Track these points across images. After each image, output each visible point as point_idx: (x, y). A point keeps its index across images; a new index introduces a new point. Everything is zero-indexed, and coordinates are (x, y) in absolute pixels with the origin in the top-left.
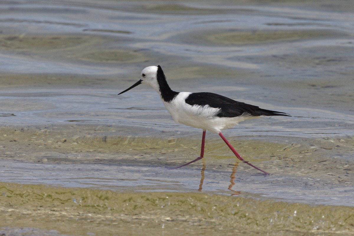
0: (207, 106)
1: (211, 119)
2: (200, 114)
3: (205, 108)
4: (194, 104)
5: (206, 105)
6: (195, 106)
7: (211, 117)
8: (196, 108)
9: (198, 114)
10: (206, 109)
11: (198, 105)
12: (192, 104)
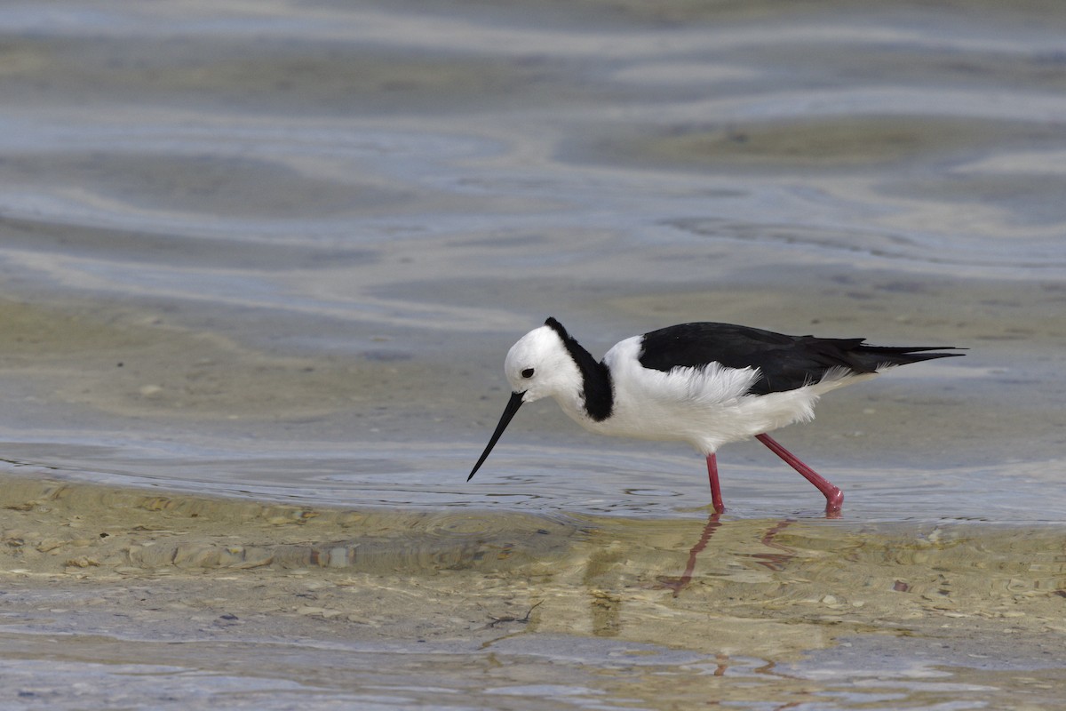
0: (713, 365)
1: (734, 404)
2: (697, 394)
3: (710, 374)
4: (673, 367)
5: (710, 364)
6: (675, 372)
7: (733, 400)
8: (680, 378)
9: (693, 394)
10: (713, 377)
11: (684, 368)
12: (666, 368)
